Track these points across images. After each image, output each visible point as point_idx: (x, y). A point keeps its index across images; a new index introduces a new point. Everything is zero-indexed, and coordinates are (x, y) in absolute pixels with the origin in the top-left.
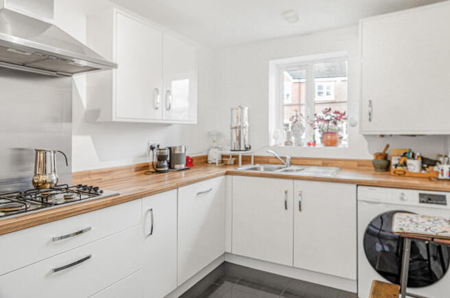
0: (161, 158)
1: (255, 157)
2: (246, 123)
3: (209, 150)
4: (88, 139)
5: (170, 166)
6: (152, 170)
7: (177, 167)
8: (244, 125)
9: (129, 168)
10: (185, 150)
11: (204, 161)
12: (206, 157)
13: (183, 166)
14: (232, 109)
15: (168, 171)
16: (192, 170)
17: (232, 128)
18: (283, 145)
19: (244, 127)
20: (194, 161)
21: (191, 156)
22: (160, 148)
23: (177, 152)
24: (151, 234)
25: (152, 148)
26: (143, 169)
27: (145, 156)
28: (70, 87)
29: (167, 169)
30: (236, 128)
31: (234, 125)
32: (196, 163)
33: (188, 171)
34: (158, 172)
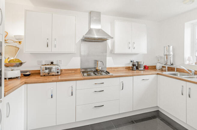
0: (134, 65)
1: (177, 69)
2: (172, 53)
3: (156, 63)
4: (111, 58)
5: (137, 68)
6: (131, 69)
7: (140, 69)
8: (170, 54)
9: (123, 67)
10: (143, 63)
11: (154, 68)
12: (155, 66)
13: (142, 69)
14: (164, 47)
15: (136, 70)
16: (146, 70)
17: (164, 55)
18: (194, 64)
19: (170, 55)
20: (150, 67)
21: (147, 65)
22: (134, 62)
23: (140, 63)
24: (123, 89)
25: (131, 61)
26: (128, 68)
27: (129, 64)
28: (106, 43)
29: (135, 69)
30: (166, 55)
31: (165, 54)
32: (150, 68)
33: (144, 71)
34: (133, 70)
